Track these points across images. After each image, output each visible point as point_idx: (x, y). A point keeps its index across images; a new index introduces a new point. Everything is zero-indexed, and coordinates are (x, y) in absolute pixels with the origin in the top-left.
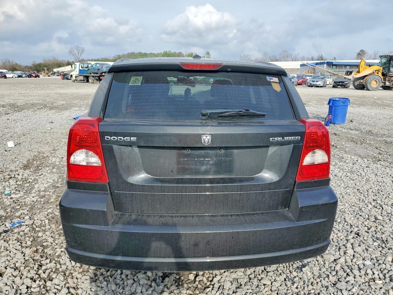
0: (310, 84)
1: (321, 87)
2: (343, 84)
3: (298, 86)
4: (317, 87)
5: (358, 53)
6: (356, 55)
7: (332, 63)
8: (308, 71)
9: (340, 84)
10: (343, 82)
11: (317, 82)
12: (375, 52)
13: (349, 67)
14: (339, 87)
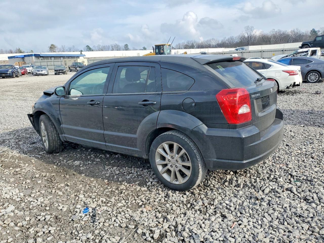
0: (36, 73)
1: (46, 75)
2: (62, 71)
3: (23, 76)
4: (42, 75)
5: (50, 46)
6: (49, 48)
7: (39, 55)
8: (19, 62)
9: (61, 71)
10: (62, 70)
11: (41, 71)
12: (62, 46)
13: (53, 58)
14: (61, 74)
